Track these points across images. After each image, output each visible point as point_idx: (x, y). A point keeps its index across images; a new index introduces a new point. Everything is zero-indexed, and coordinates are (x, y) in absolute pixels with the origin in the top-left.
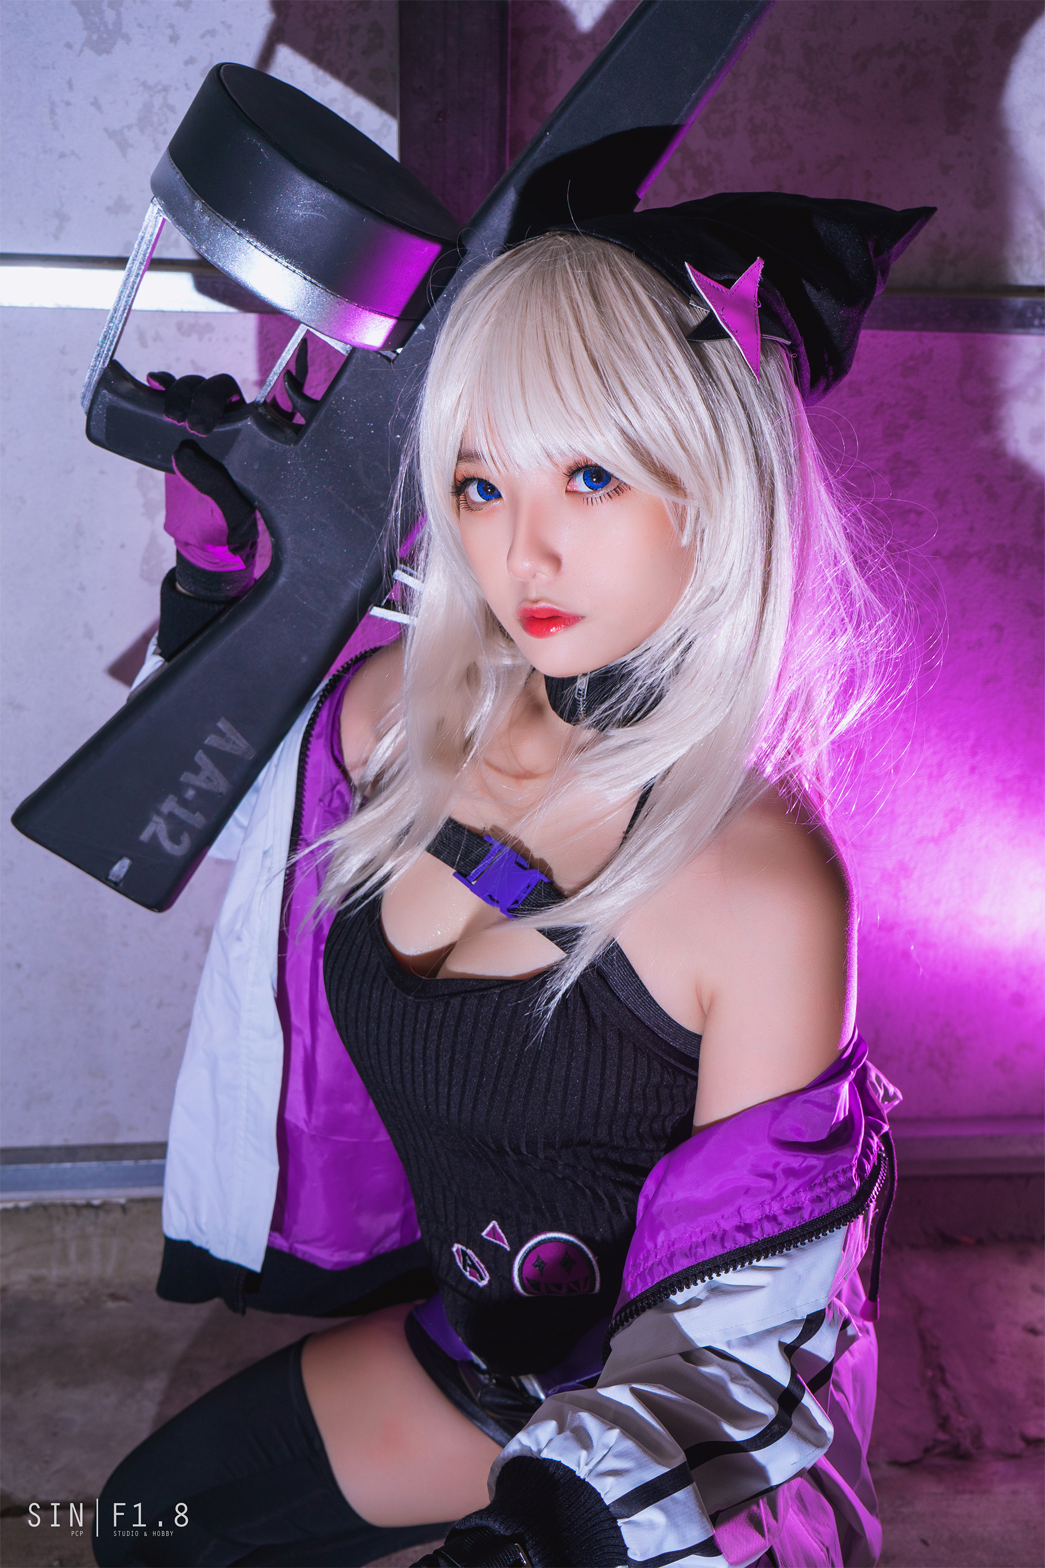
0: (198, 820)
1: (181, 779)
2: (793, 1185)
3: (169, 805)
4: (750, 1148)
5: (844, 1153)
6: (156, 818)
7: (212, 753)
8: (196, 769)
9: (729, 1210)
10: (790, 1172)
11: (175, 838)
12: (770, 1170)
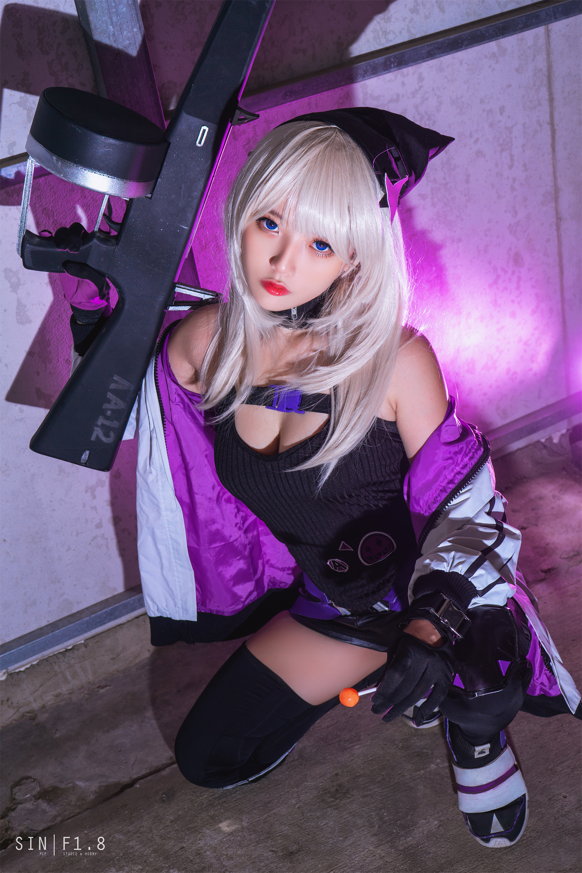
0: (115, 424)
1: (103, 407)
2: (460, 457)
3: (101, 421)
4: (438, 451)
5: (469, 439)
6: (96, 428)
7: (113, 391)
8: (109, 401)
9: (441, 479)
10: (456, 453)
11: (107, 435)
12: (449, 456)
